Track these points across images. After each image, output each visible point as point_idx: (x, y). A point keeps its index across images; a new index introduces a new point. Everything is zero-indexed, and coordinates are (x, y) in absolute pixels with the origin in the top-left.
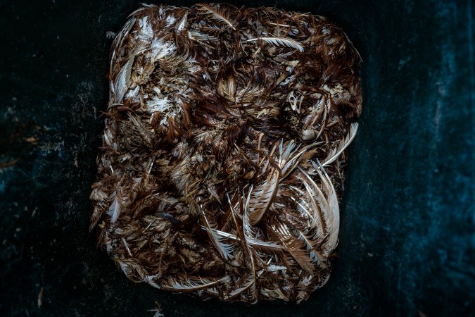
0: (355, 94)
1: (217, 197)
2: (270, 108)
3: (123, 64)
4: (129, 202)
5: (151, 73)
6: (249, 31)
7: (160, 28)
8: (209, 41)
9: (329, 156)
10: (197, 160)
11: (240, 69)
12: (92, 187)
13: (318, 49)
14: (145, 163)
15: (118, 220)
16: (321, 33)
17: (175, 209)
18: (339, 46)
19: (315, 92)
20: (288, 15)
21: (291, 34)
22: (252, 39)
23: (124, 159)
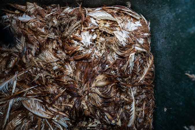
1: (35, 79)
2: (89, 110)
3: (112, 14)
4: (31, 27)
5: (107, 32)
7: (135, 35)
10: (54, 66)
11: (113, 89)
12: (35, 3)
14: (54, 34)
15: (20, 21)
17: (29, 54)
21: (139, 118)
22: (133, 94)
23: (54, 21)
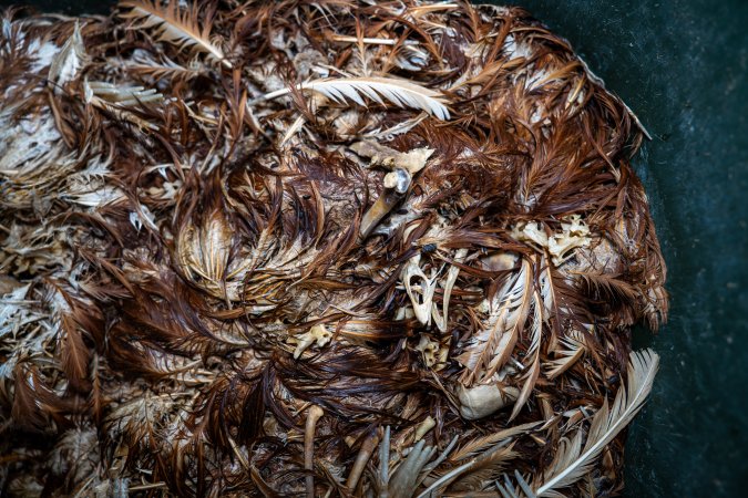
0: (634, 248)
2: (342, 317)
6: (271, 67)
8: (141, 105)
9: (558, 460)
13: (496, 107)
16: (501, 56)
18: (560, 95)
19: (496, 251)
20: (390, 9)
21: (404, 65)
